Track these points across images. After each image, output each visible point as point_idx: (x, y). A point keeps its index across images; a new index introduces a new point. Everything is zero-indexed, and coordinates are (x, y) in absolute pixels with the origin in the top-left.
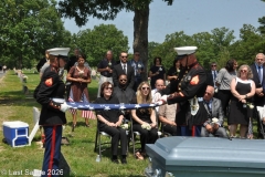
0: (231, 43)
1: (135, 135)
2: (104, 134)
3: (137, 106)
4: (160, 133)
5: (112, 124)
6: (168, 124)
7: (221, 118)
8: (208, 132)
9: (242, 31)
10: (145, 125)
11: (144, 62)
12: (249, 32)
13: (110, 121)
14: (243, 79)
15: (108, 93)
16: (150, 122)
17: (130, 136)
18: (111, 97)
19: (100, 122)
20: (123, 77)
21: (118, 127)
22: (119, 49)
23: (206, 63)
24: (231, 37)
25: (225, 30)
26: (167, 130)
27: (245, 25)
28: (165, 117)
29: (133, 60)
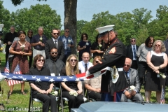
0: (149, 22)
1: (64, 101)
2: (36, 100)
3: (65, 80)
4: (85, 99)
5: (43, 92)
6: (93, 91)
7: (138, 86)
8: (127, 97)
9: (158, 11)
10: (72, 92)
11: (73, 38)
12: (164, 12)
13: (42, 89)
14: (157, 52)
15: (40, 64)
16: (77, 89)
17: (59, 102)
18: (42, 68)
19: (33, 90)
20: (54, 50)
21: (49, 94)
22: (53, 26)
23: (128, 39)
24: (149, 16)
25: (144, 10)
26: (92, 96)
27: (160, 6)
28: (89, 85)
29: (64, 36)
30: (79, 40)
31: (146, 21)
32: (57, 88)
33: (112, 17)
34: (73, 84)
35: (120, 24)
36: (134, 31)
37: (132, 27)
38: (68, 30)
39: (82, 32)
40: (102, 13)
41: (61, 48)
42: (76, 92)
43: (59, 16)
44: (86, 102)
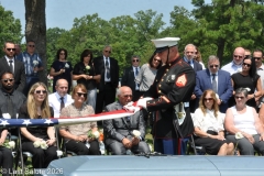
0: (160, 31)
1: (26, 157)
3: (27, 122)
4: (60, 153)
6: (72, 140)
9: (173, 15)
10: (39, 142)
11: (41, 55)
12: (182, 17)
16: (47, 138)
20: (8, 76)
22: (9, 38)
23: (129, 56)
24: (159, 23)
25: (152, 13)
27: (176, 8)
28: (67, 130)
29: (26, 53)
30: (52, 59)
31: (156, 30)
32: (14, 137)
33: (103, 23)
34: (40, 130)
35: (117, 34)
36: (138, 45)
37: (135, 39)
38: (32, 44)
39: (57, 46)
40: (88, 17)
41: (20, 72)
42: (44, 142)
43: (18, 21)
44: (62, 157)
